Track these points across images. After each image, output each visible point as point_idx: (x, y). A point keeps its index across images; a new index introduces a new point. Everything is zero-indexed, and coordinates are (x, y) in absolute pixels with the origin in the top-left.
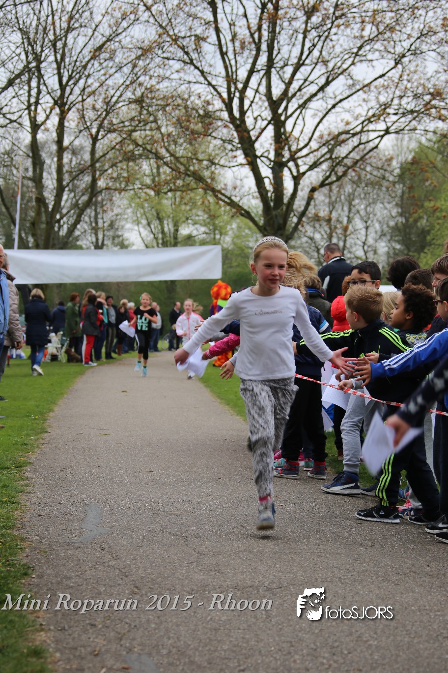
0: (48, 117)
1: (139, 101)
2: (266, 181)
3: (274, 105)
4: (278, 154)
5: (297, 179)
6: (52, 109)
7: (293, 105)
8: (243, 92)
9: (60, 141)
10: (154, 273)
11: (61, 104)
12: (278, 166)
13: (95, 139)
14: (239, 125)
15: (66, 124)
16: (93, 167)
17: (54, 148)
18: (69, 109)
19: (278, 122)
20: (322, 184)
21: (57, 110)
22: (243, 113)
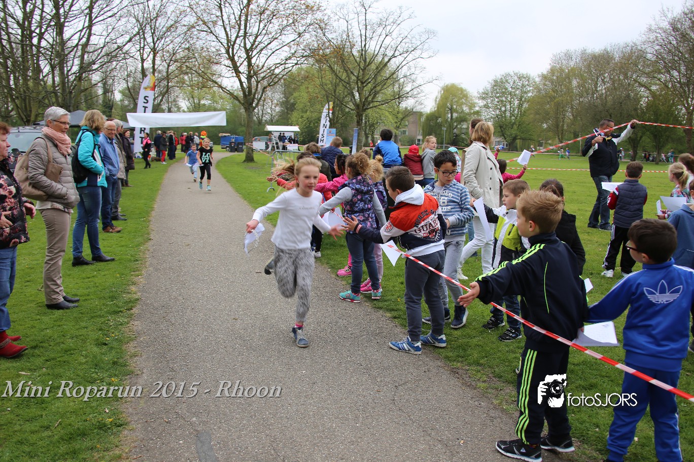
0: (148, 56)
1: (188, 49)
2: (244, 83)
3: (247, 51)
4: (249, 72)
5: (258, 82)
6: (150, 53)
7: (255, 52)
8: (233, 46)
9: (154, 67)
10: (197, 123)
11: (154, 51)
12: (249, 78)
13: (169, 66)
14: (232, 59)
15: (156, 58)
16: (168, 78)
17: (152, 70)
18: (158, 53)
19: (249, 58)
20: (269, 85)
21: (152, 53)
22: (234, 56)
